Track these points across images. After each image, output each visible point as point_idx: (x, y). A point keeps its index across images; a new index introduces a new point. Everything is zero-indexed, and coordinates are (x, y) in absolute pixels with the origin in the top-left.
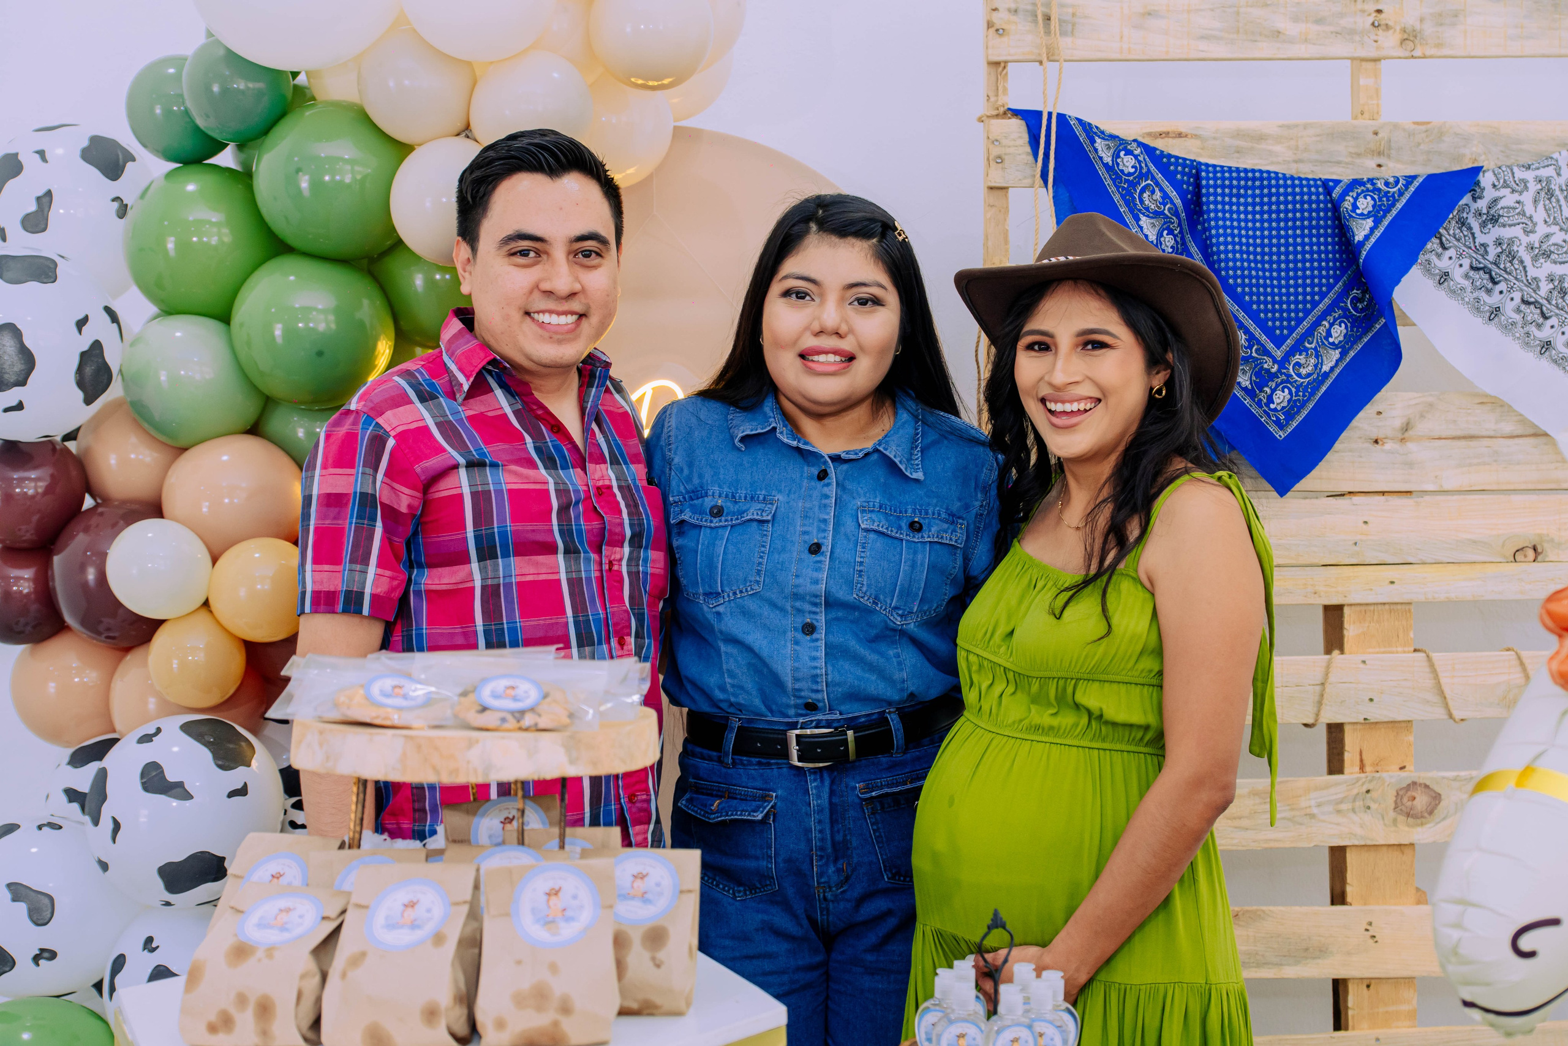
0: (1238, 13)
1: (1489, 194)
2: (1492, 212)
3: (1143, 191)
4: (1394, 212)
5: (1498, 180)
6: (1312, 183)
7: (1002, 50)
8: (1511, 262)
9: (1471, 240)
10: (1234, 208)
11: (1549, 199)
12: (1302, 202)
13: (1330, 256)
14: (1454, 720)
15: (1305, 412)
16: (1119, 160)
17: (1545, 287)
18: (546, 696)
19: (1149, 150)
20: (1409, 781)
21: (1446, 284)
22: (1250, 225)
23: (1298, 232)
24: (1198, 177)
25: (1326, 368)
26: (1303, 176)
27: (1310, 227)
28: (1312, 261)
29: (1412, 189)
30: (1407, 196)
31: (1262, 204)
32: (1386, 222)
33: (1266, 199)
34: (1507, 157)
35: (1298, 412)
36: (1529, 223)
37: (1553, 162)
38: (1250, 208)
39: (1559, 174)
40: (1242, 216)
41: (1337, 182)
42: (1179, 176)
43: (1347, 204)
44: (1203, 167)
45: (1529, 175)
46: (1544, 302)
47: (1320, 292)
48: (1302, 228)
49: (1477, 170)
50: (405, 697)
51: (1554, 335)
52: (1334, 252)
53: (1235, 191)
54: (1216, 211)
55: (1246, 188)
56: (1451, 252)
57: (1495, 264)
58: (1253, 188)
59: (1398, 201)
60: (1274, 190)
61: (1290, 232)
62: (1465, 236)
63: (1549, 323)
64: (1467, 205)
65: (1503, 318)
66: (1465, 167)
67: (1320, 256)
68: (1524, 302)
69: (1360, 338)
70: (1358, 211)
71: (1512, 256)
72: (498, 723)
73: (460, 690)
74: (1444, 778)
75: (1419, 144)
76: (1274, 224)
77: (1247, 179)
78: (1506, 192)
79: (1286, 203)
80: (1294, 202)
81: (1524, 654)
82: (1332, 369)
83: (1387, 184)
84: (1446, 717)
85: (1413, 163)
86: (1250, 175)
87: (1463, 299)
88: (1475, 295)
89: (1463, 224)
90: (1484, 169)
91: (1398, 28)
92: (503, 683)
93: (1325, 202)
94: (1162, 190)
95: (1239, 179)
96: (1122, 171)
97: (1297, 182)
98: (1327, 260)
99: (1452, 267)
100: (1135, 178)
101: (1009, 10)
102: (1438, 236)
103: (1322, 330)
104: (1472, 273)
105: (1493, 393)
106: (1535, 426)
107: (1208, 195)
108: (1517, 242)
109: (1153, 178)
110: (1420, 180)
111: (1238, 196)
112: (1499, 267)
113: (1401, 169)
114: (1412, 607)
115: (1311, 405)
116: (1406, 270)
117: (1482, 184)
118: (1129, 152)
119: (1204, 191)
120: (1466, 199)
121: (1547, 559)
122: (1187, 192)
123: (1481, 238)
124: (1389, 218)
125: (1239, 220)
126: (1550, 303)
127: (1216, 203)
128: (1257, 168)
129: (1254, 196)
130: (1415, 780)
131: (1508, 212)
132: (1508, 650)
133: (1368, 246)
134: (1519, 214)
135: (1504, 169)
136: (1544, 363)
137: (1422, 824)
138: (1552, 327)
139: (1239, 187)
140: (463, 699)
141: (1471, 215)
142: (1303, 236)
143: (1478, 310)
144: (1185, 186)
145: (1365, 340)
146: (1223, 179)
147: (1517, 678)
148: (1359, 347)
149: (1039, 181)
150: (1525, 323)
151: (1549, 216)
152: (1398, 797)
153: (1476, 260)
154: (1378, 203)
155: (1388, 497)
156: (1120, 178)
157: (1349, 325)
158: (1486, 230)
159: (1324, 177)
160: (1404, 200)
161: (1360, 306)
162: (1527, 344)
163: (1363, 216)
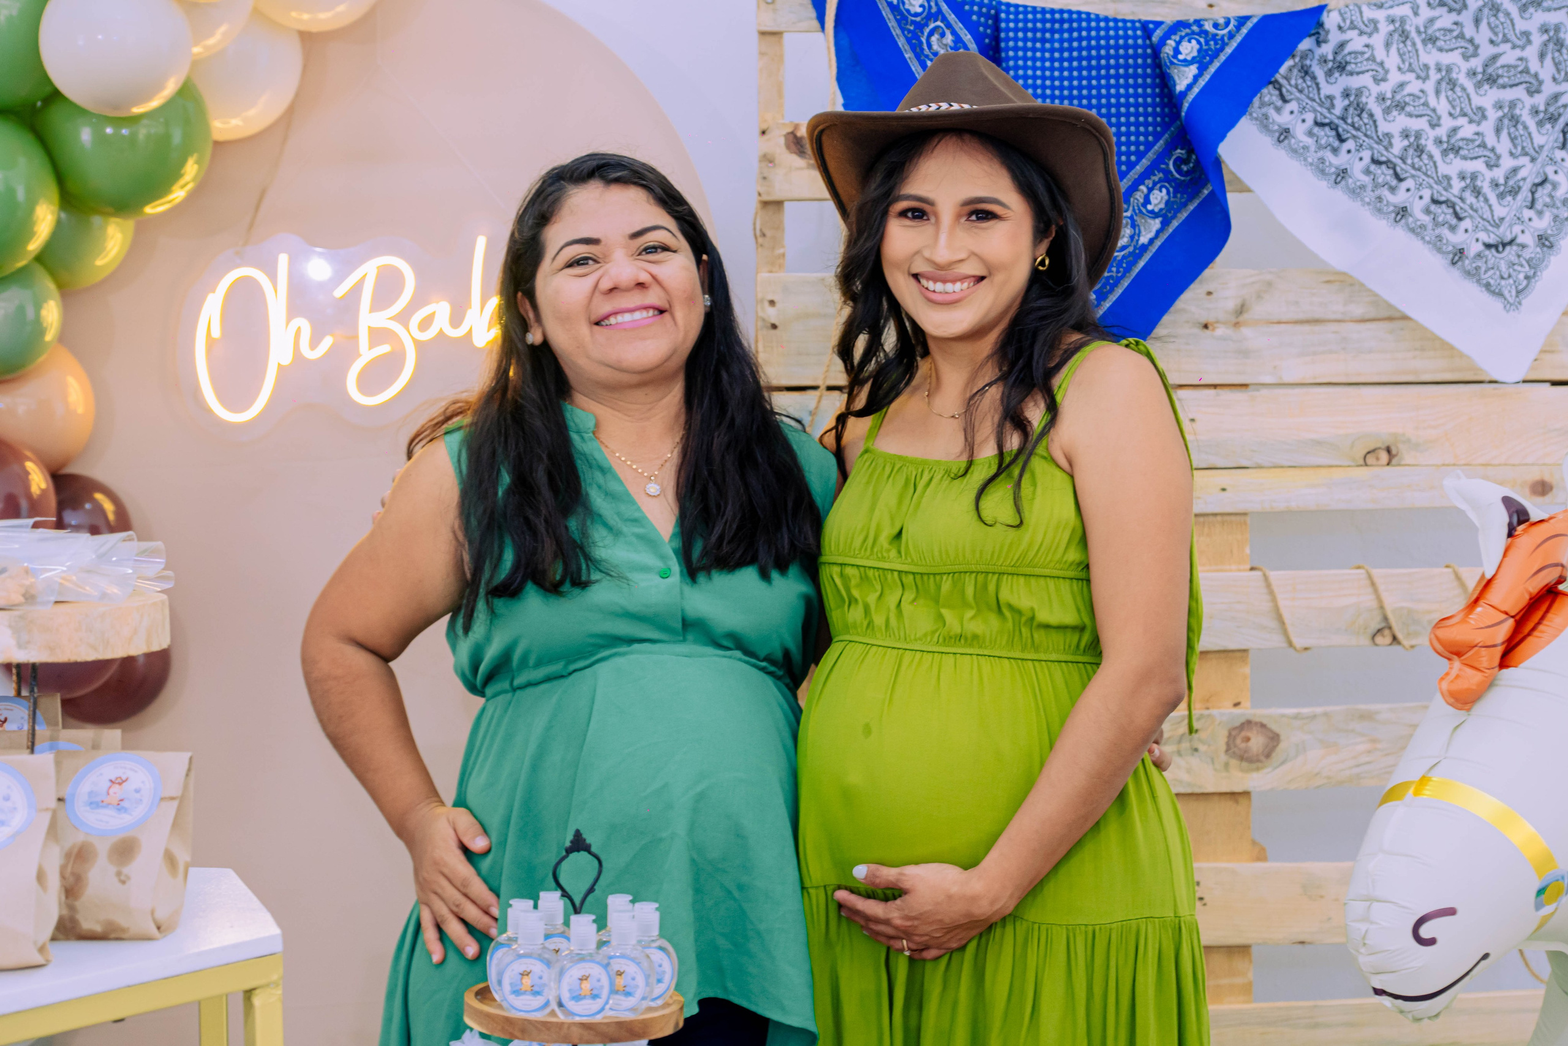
1: (1335, 38)
2: (1339, 58)
3: (931, 33)
4: (1223, 57)
5: (1344, 20)
6: (1129, 25)
8: (1359, 116)
9: (1315, 91)
10: (1038, 54)
11: (1404, 42)
12: (1117, 47)
13: (1150, 109)
14: (1295, 649)
15: (1119, 291)
17: (1398, 144)
20: (1243, 720)
21: (1286, 142)
22: (1056, 74)
23: (1112, 81)
24: (997, 19)
25: (1144, 240)
26: (1119, 17)
27: (1126, 76)
28: (1128, 115)
29: (1244, 31)
30: (1239, 38)
31: (1071, 50)
32: (1213, 69)
33: (1075, 44)
35: (1111, 291)
36: (1380, 69)
38: (1057, 55)
39: (1416, 14)
40: (1047, 64)
41: (1158, 24)
42: (974, 18)
43: (1168, 49)
44: (1003, 7)
45: (1380, 15)
46: (1398, 162)
47: (1138, 151)
48: (1117, 77)
49: (1320, 9)
51: (1411, 200)
52: (1154, 105)
53: (1039, 35)
54: (1016, 58)
55: (1052, 31)
56: (1293, 106)
57: (1343, 119)
58: (1061, 31)
59: (1227, 44)
60: (1084, 33)
61: (1103, 82)
62: (1308, 87)
63: (1404, 185)
64: (1310, 50)
65: (1350, 181)
66: (1310, 6)
67: (1137, 109)
68: (1374, 161)
69: (1185, 205)
70: (1181, 57)
71: (1361, 109)
74: (1283, 716)
76: (1085, 73)
77: (1053, 21)
78: (1352, 34)
79: (1098, 48)
80: (1108, 47)
81: (1376, 573)
82: (1151, 241)
83: (1216, 26)
84: (1285, 645)
85: (1249, 2)
86: (1057, 16)
87: (1305, 160)
88: (1320, 154)
89: (1306, 73)
90: (1329, 8)
93: (1144, 47)
94: (954, 33)
95: (1044, 21)
96: (908, 11)
97: (1111, 24)
98: (1146, 115)
99: (1294, 122)
100: (922, 19)
102: (1277, 86)
103: (1139, 196)
104: (1316, 130)
105: (1342, 270)
106: (1390, 306)
107: (1008, 39)
108: (1366, 93)
109: (944, 19)
110: (1255, 20)
111: (1043, 41)
112: (1346, 123)
113: (1235, 10)
114: (1248, 519)
115: (1126, 283)
116: (1232, 125)
117: (1327, 25)
119: (1003, 35)
120: (1306, 44)
121: (1403, 462)
122: (985, 35)
123: (1326, 89)
124: (1216, 64)
125: (1043, 69)
126: (1404, 162)
127: (1016, 49)
128: (1065, 8)
129: (1061, 41)
130: (1250, 718)
131: (1355, 58)
132: (1359, 568)
133: (1191, 97)
134: (1368, 59)
135: (1351, 7)
136: (1400, 234)
137: (1258, 769)
138: (1408, 190)
139: (1044, 31)
141: (1315, 62)
142: (1117, 86)
143: (1323, 172)
144: (981, 29)
145: (1191, 207)
146: (1026, 21)
147: (1368, 600)
148: (1183, 215)
149: (816, 24)
150: (1376, 186)
151: (1403, 61)
152: (1231, 738)
153: (1321, 114)
154: (1205, 47)
155: (1219, 391)
156: (906, 19)
157: (1171, 190)
158: (1332, 80)
159: (1144, 18)
160: (1234, 44)
161: (1185, 168)
162: (1379, 210)
163: (1187, 63)
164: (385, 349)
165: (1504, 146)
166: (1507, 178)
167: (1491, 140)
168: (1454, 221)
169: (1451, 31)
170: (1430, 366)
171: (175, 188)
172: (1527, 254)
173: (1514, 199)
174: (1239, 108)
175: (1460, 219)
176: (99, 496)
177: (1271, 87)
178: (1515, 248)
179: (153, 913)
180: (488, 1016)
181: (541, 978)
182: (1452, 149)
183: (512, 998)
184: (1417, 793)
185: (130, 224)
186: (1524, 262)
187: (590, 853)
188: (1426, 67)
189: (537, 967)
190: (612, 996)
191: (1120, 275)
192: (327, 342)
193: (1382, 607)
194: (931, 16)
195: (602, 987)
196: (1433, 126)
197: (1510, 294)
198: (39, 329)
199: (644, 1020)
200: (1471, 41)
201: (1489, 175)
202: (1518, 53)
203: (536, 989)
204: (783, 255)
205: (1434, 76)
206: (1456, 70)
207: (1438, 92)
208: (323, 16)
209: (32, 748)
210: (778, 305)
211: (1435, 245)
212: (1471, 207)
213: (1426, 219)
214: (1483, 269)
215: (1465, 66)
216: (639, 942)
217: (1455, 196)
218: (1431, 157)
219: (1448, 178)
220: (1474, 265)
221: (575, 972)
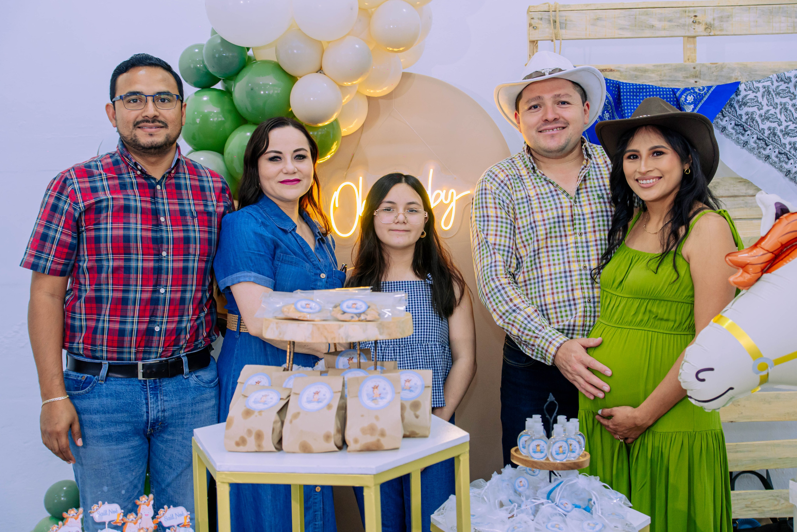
0: (636, 18)
1: (743, 93)
2: (744, 101)
4: (703, 102)
5: (747, 87)
6: (667, 90)
7: (535, 35)
8: (752, 122)
9: (735, 113)
10: (635, 101)
11: (769, 95)
17: (767, 133)
18: (369, 307)
24: (619, 88)
26: (664, 87)
29: (710, 92)
30: (708, 95)
32: (699, 106)
34: (751, 77)
36: (760, 105)
37: (770, 79)
39: (772, 85)
41: (678, 89)
42: (611, 88)
43: (683, 99)
44: (621, 84)
45: (760, 85)
46: (767, 139)
49: (738, 83)
50: (311, 308)
51: (771, 153)
53: (635, 94)
54: (627, 102)
56: (727, 118)
57: (746, 123)
58: (643, 92)
59: (704, 97)
60: (651, 93)
62: (732, 111)
63: (769, 148)
64: (733, 98)
65: (749, 146)
66: (732, 82)
68: (758, 139)
70: (687, 102)
71: (753, 120)
72: (350, 318)
73: (333, 305)
75: (713, 72)
77: (640, 89)
78: (750, 92)
83: (699, 90)
85: (710, 80)
86: (641, 87)
87: (732, 138)
88: (737, 136)
89: (732, 106)
90: (741, 83)
91: (704, 23)
92: (351, 302)
93: (673, 98)
95: (637, 89)
97: (661, 90)
99: (727, 124)
101: (538, 19)
102: (721, 111)
104: (735, 127)
105: (744, 178)
107: (624, 95)
108: (755, 114)
110: (714, 88)
111: (636, 96)
113: (705, 84)
117: (740, 89)
119: (622, 94)
120: (733, 96)
122: (615, 94)
123: (739, 112)
124: (700, 104)
126: (769, 139)
127: (627, 99)
128: (644, 84)
131: (751, 101)
134: (756, 101)
135: (749, 82)
136: (767, 165)
139: (636, 92)
140: (335, 309)
141: (735, 102)
143: (738, 142)
144: (613, 92)
146: (630, 89)
150: (759, 148)
151: (768, 102)
153: (737, 121)
154: (696, 98)
158: (741, 109)
159: (673, 87)
160: (707, 97)
162: (759, 157)
163: (690, 104)
168: (787, 160)
169: (785, 90)
171: (328, 153)
175: (789, 159)
181: (543, 447)
182: (786, 134)
183: (533, 454)
188: (777, 104)
189: (542, 443)
190: (568, 453)
195: (566, 450)
196: (779, 125)
200: (793, 93)
203: (542, 451)
205: (779, 107)
206: (787, 104)
207: (781, 113)
211: (779, 169)
212: (793, 155)
213: (776, 160)
215: (791, 103)
217: (787, 151)
218: (779, 137)
219: (785, 144)
220: (794, 176)
221: (558, 445)
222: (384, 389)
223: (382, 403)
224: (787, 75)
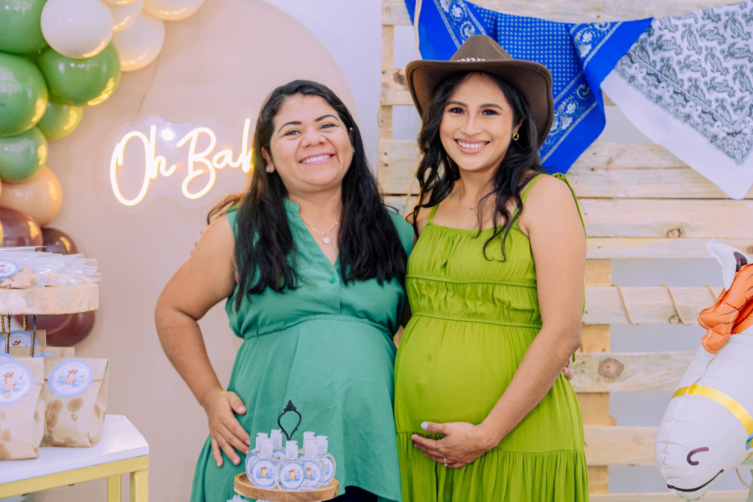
1: (657, 33)
2: (659, 43)
3: (465, 27)
4: (604, 41)
5: (662, 25)
6: (559, 25)
8: (668, 71)
9: (647, 58)
10: (516, 38)
11: (690, 36)
12: (553, 35)
13: (568, 66)
14: (632, 324)
15: (551, 152)
16: (452, 10)
17: (687, 85)
19: (470, 6)
20: (606, 358)
21: (633, 82)
22: (524, 47)
23: (551, 52)
24: (496, 21)
25: (564, 127)
26: (555, 21)
27: (557, 49)
28: (558, 68)
29: (614, 29)
30: (611, 33)
31: (531, 36)
32: (599, 47)
33: (533, 34)
34: (669, 12)
35: (548, 151)
36: (679, 49)
37: (694, 15)
38: (524, 39)
39: (696, 22)
40: (520, 43)
41: (573, 25)
42: (485, 20)
43: (577, 37)
44: (499, 16)
45: (679, 23)
46: (687, 93)
47: (562, 85)
48: (553, 49)
49: (650, 20)
51: (692, 111)
52: (570, 64)
53: (516, 29)
54: (505, 40)
55: (523, 27)
56: (637, 65)
57: (661, 72)
58: (527, 27)
59: (606, 35)
60: (538, 29)
62: (644, 56)
63: (689, 104)
64: (646, 39)
65: (663, 101)
66: (646, 18)
67: (562, 65)
68: (675, 92)
69: (584, 111)
70: (583, 41)
71: (669, 67)
74: (626, 356)
75: (621, 5)
77: (523, 22)
78: (666, 32)
79: (544, 36)
80: (549, 35)
81: (672, 289)
82: (568, 128)
83: (601, 26)
84: (627, 322)
85: (616, 15)
86: (525, 20)
87: (642, 91)
88: (649, 88)
89: (643, 49)
90: (655, 19)
93: (566, 36)
94: (476, 27)
96: (454, 16)
97: (551, 24)
99: (637, 73)
100: (461, 20)
102: (629, 56)
103: (562, 107)
104: (648, 77)
105: (658, 144)
106: (681, 162)
107: (501, 31)
108: (672, 60)
109: (471, 21)
110: (619, 24)
111: (518, 32)
112: (662, 74)
113: (610, 19)
114: (611, 262)
115: (555, 148)
116: (608, 73)
117: (654, 27)
118: (458, 6)
119: (499, 29)
120: (643, 36)
121: (686, 236)
122: (490, 28)
123: (653, 57)
124: (600, 45)
125: (518, 45)
126: (689, 93)
127: (505, 35)
128: (529, 16)
129: (527, 32)
130: (610, 357)
131: (667, 43)
132: (663, 286)
133: (588, 60)
134: (673, 44)
135: (665, 19)
136: (686, 127)
137: (613, 381)
138: (691, 106)
139: (518, 27)
141: (647, 44)
142: (553, 54)
143: (650, 97)
144: (489, 25)
145: (587, 112)
146: (510, 22)
147: (667, 301)
148: (583, 116)
149: (410, 21)
150: (676, 104)
151: (690, 45)
152: (601, 366)
153: (650, 69)
154: (595, 36)
155: (598, 200)
156: (452, 20)
157: (578, 104)
158: (656, 53)
159: (566, 22)
160: (609, 35)
161: (584, 94)
162: (677, 116)
163: (586, 43)
164: (200, 172)
165: (737, 86)
166: (738, 102)
167: (731, 83)
168: (712, 122)
169: (713, 31)
170: (699, 191)
171: (103, 93)
172: (747, 138)
173: (741, 111)
174: (612, 66)
175: (715, 120)
176: (63, 239)
177: (626, 56)
178: (741, 135)
179: (88, 435)
180: (245, 488)
181: (271, 470)
182: (712, 87)
183: (257, 480)
184: (691, 392)
185: (81, 110)
186: (746, 142)
187: (295, 411)
188: (701, 48)
189: (269, 465)
190: (304, 480)
191: (552, 144)
192: (173, 168)
193: (674, 305)
194: (464, 19)
195: (300, 475)
196: (703, 76)
197: (738, 157)
198: (36, 159)
199: (320, 491)
200: (723, 36)
201: (730, 100)
202: (745, 42)
203: (268, 475)
204: (391, 132)
205: (704, 52)
206: (715, 49)
207: (706, 60)
208: (175, 13)
209: (32, 355)
210: (389, 155)
211: (703, 133)
212: (721, 116)
213: (699, 120)
214: (726, 145)
215: (719, 48)
216: (318, 454)
217: (713, 110)
218: (702, 91)
219: (710, 101)
220: (722, 143)
221: (287, 468)
222: (21, 378)
223: (15, 396)
224: (716, 11)
